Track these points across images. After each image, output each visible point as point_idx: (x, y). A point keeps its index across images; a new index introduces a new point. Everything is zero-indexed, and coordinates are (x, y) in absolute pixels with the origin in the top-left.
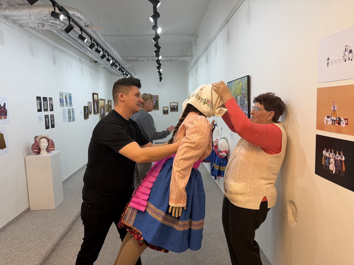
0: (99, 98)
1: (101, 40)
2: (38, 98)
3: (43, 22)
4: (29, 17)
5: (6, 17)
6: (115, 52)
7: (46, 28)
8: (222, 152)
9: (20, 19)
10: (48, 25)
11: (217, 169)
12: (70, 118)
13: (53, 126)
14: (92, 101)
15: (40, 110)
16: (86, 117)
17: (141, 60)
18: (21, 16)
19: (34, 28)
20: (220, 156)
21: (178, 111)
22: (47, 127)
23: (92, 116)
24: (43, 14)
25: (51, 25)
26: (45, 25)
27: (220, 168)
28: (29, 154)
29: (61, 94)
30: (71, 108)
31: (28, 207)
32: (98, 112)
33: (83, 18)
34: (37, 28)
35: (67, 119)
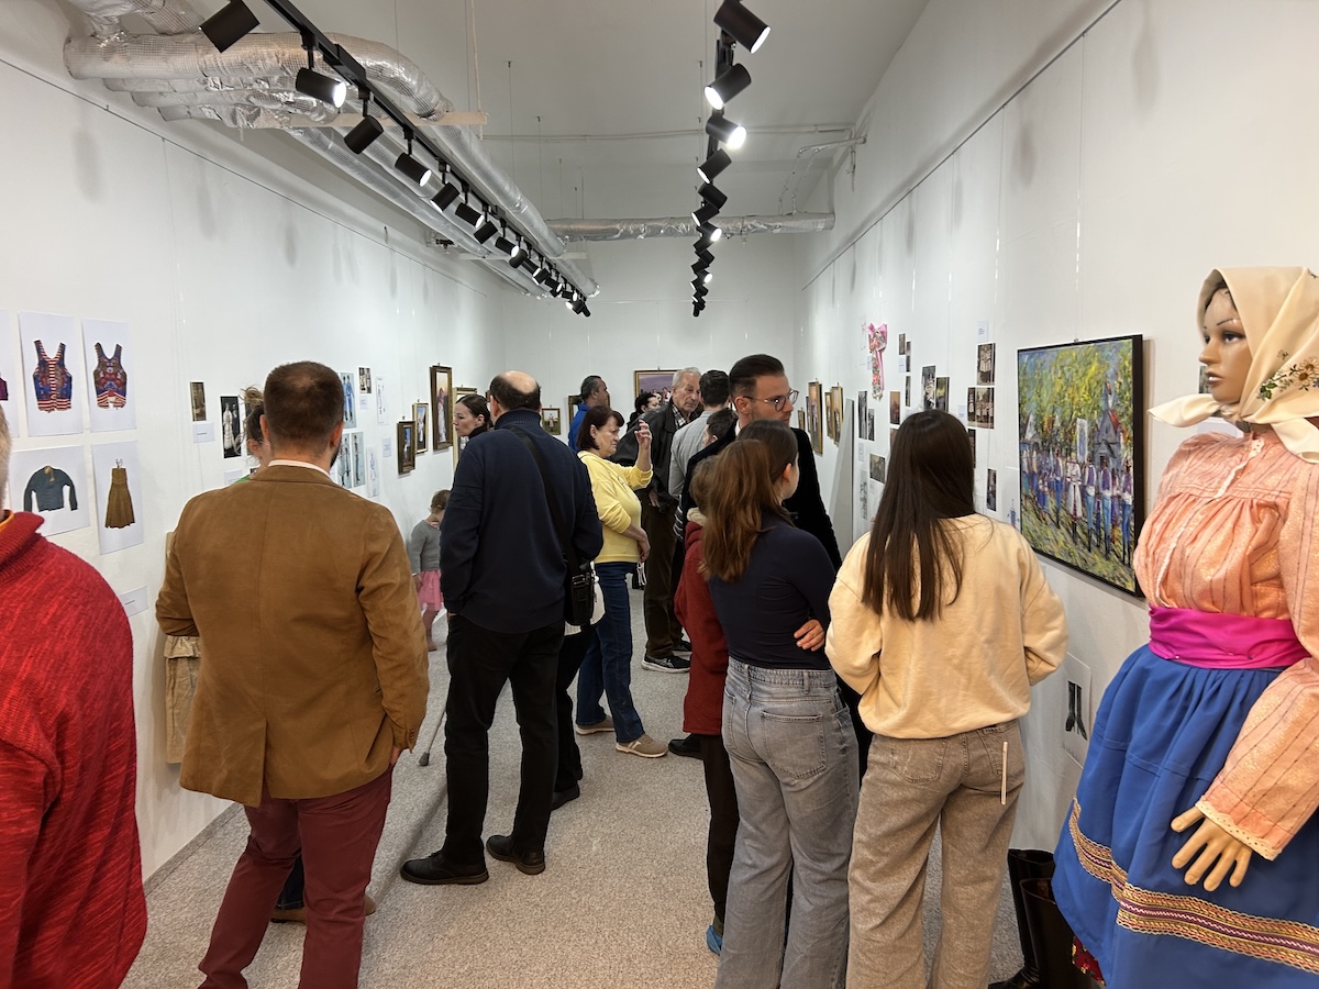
0: (455, 384)
1: (478, 167)
3: (252, 99)
4: (198, 84)
5: (111, 85)
6: (525, 208)
7: (263, 122)
9: (161, 89)
10: (274, 111)
12: (344, 472)
14: (427, 398)
16: (406, 463)
17: (626, 235)
18: (166, 79)
19: (216, 124)
23: (426, 460)
24: (254, 70)
25: (282, 112)
26: (259, 111)
32: (450, 441)
33: (414, 83)
34: (230, 123)
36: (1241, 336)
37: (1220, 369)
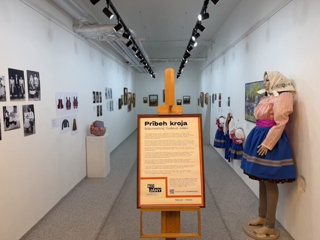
0: (128, 92)
2: (94, 93)
7: (103, 40)
8: (238, 139)
11: (234, 153)
12: (111, 108)
13: (101, 115)
14: (123, 94)
15: (94, 102)
16: (120, 107)
17: (164, 61)
19: (95, 40)
20: (237, 142)
21: (190, 104)
22: (98, 115)
23: (123, 106)
26: (103, 38)
27: (236, 152)
28: (88, 135)
29: (106, 90)
30: (112, 100)
31: (86, 175)
32: (127, 104)
34: (97, 40)
35: (109, 109)
36: (269, 81)
37: (266, 85)
